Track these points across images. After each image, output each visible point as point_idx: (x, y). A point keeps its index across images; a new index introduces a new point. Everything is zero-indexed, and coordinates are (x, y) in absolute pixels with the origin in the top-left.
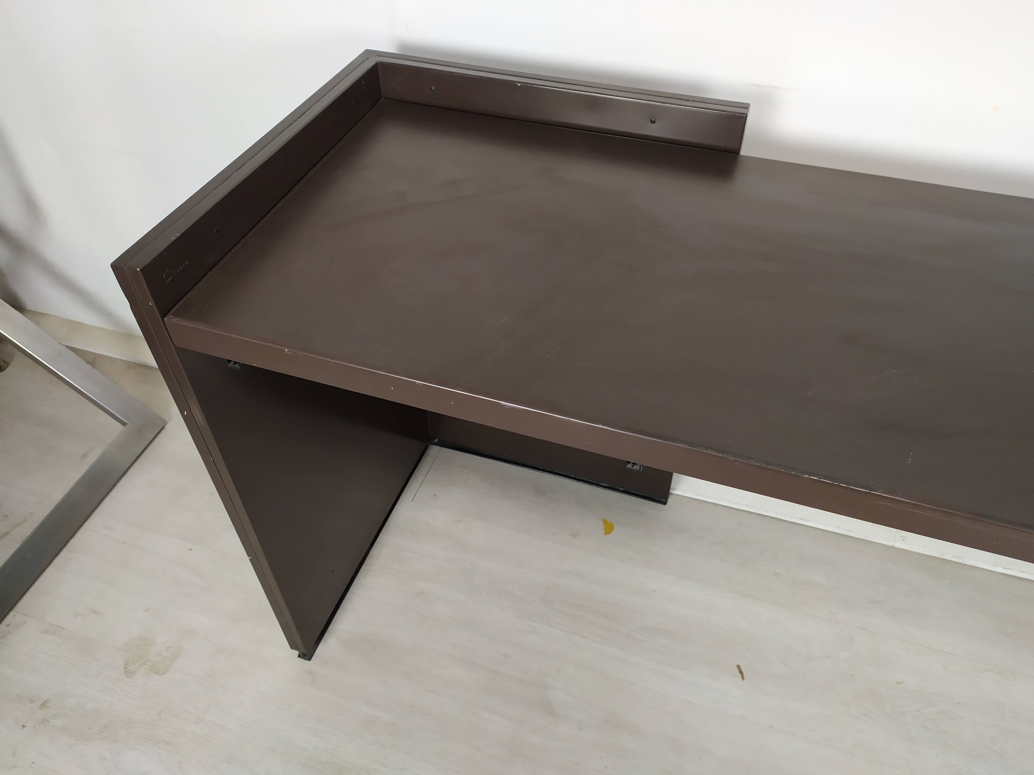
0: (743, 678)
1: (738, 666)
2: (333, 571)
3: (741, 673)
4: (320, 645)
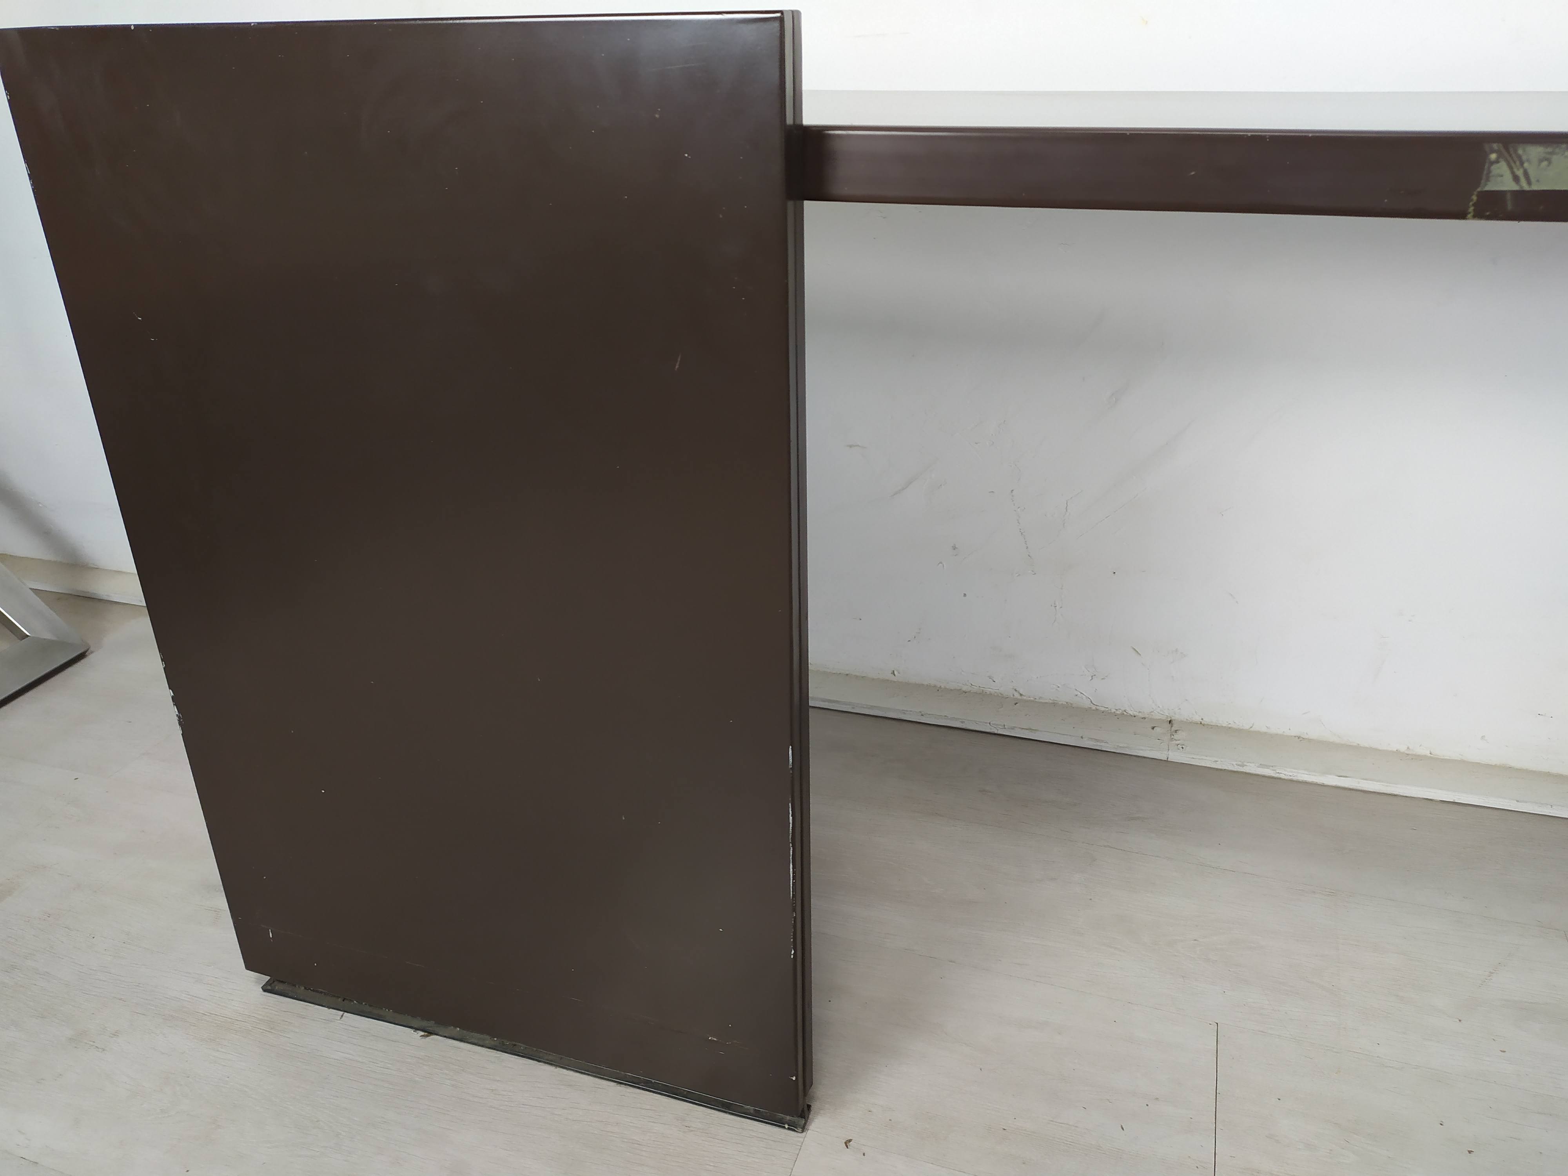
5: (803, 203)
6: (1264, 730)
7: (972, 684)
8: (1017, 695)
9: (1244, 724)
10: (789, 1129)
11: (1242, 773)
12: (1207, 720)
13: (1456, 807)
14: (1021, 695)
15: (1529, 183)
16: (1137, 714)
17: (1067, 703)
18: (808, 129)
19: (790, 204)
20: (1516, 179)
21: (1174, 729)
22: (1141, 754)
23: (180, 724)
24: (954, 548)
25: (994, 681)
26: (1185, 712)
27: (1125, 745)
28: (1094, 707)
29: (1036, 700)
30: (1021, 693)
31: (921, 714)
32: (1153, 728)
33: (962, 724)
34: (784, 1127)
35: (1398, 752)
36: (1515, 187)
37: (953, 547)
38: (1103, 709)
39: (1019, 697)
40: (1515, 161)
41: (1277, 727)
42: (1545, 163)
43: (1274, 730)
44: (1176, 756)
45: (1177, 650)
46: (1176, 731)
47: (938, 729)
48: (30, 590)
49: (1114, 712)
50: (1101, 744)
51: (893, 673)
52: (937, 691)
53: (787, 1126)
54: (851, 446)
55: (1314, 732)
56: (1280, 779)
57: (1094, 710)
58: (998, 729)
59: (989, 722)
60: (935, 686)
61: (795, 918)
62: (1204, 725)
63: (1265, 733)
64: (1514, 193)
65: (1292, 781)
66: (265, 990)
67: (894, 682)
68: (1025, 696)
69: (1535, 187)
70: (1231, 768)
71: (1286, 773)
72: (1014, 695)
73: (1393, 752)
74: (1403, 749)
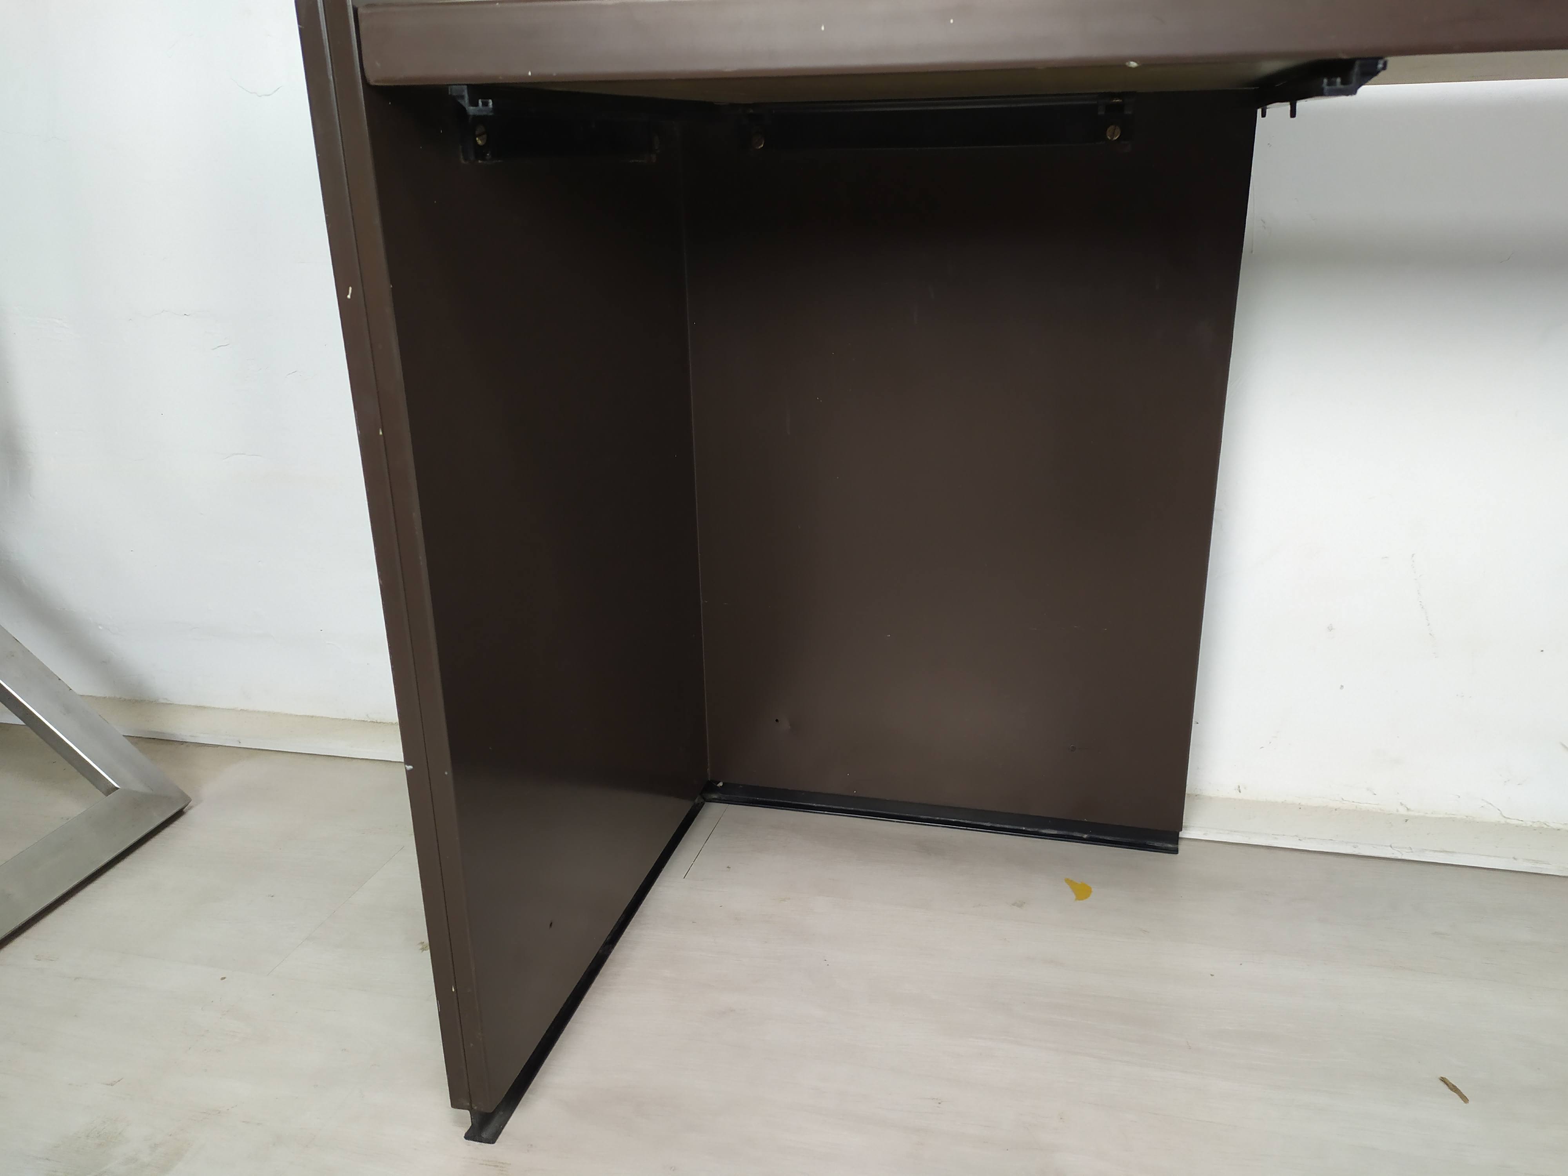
0: (1465, 1099)
1: (1443, 1080)
2: (551, 925)
3: (1454, 1089)
4: (515, 1112)
7: (1343, 799)
17: (1467, 817)
24: (1330, 629)
25: (1375, 794)
29: (1427, 815)
30: (1409, 807)
31: (1298, 838)
33: (1354, 849)
37: (1328, 628)
48: (124, 738)
49: (1531, 826)
57: (1503, 824)
58: (1403, 853)
59: (1389, 845)
68: (1413, 811)
72: (1398, 811)
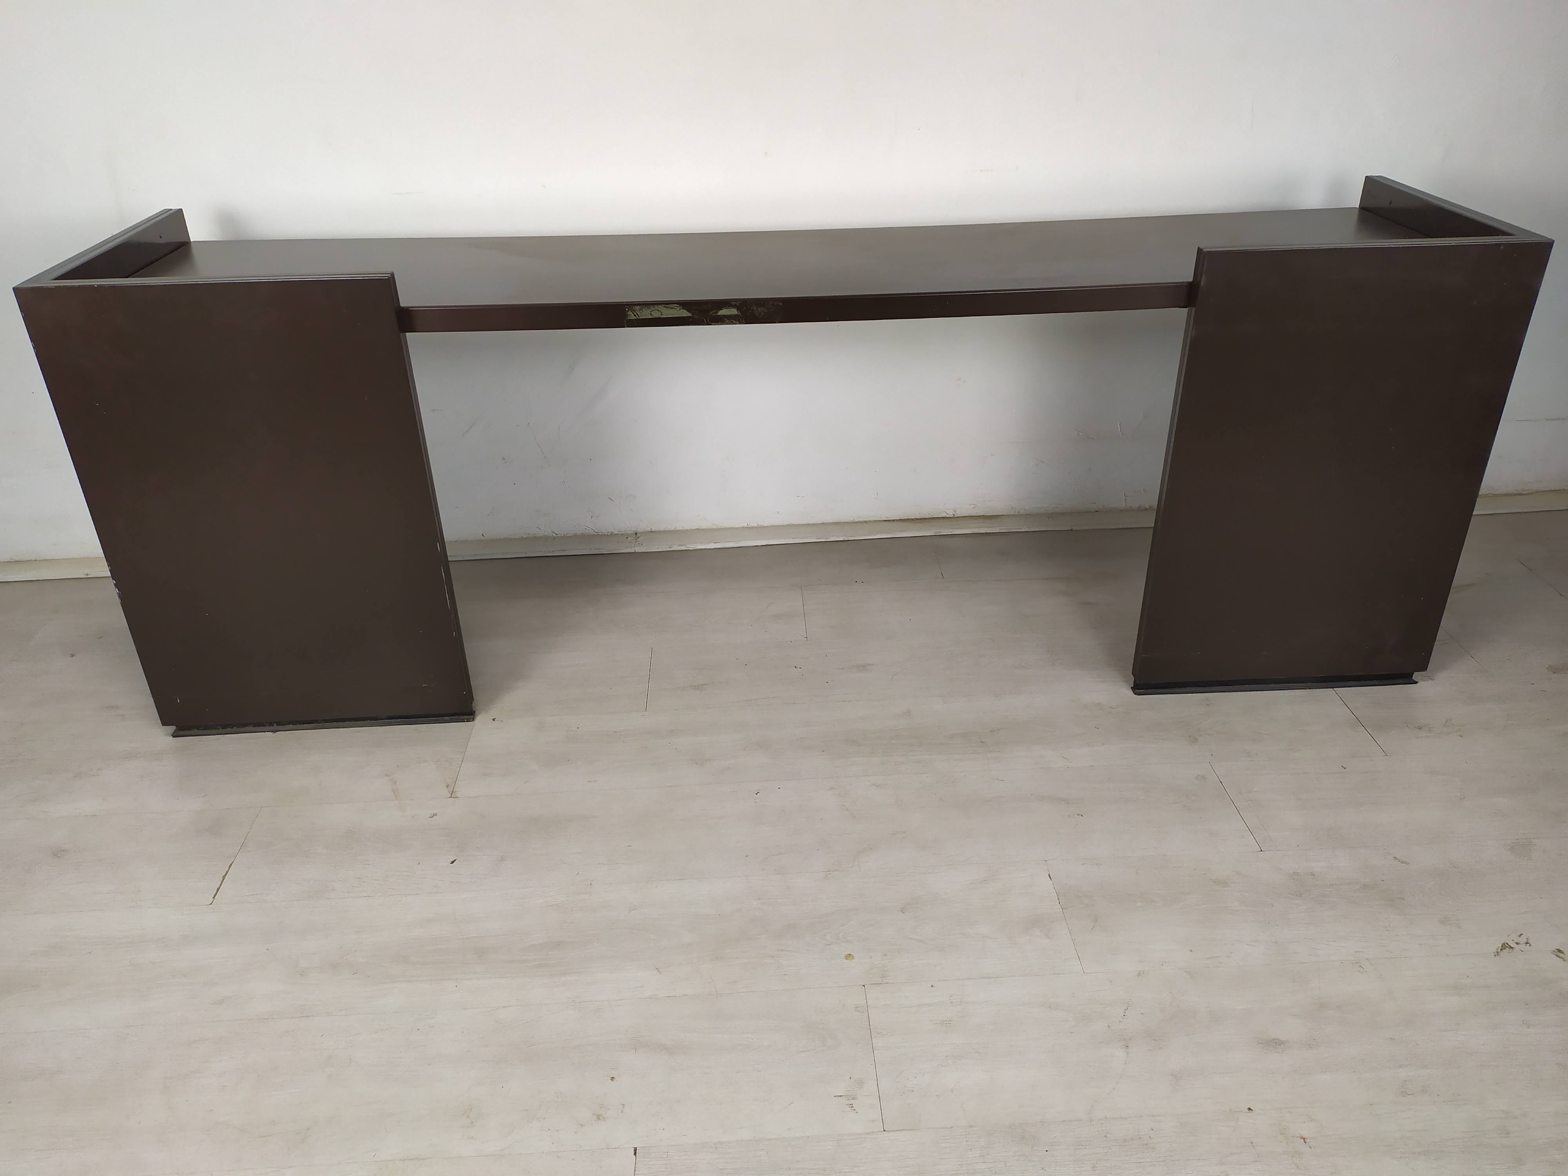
5: (405, 334)
6: (681, 529)
8: (554, 535)
9: (671, 528)
10: (467, 721)
11: (671, 551)
12: (653, 529)
13: (769, 547)
14: (556, 534)
15: (639, 316)
16: (619, 533)
18: (403, 308)
19: (402, 334)
20: (635, 316)
21: (637, 536)
22: (622, 551)
23: (119, 597)
26: (643, 527)
27: (613, 549)
28: (596, 534)
32: (627, 538)
34: (465, 721)
35: (743, 527)
36: (636, 318)
38: (601, 534)
39: (556, 536)
40: (633, 311)
41: (688, 526)
42: (641, 311)
43: (685, 528)
44: (638, 549)
45: (630, 495)
46: (638, 537)
47: (513, 560)
50: (601, 551)
51: (483, 535)
52: (508, 541)
53: (465, 720)
54: (434, 410)
55: (704, 525)
56: (689, 550)
60: (508, 539)
61: (453, 618)
62: (652, 532)
63: (682, 530)
64: (635, 319)
65: (695, 550)
66: (174, 737)
67: (485, 540)
69: (641, 318)
70: (666, 550)
71: (691, 547)
73: (741, 528)
74: (745, 525)
